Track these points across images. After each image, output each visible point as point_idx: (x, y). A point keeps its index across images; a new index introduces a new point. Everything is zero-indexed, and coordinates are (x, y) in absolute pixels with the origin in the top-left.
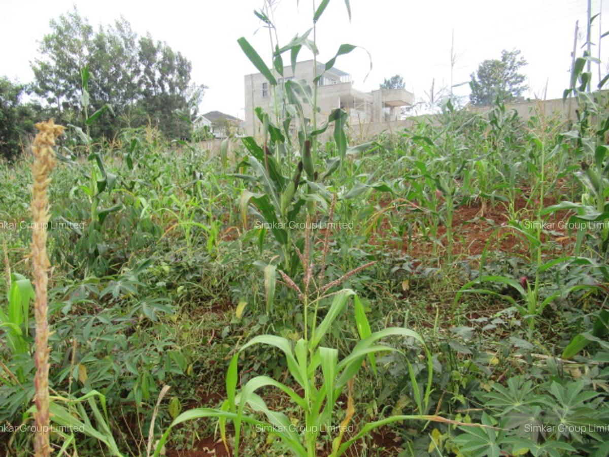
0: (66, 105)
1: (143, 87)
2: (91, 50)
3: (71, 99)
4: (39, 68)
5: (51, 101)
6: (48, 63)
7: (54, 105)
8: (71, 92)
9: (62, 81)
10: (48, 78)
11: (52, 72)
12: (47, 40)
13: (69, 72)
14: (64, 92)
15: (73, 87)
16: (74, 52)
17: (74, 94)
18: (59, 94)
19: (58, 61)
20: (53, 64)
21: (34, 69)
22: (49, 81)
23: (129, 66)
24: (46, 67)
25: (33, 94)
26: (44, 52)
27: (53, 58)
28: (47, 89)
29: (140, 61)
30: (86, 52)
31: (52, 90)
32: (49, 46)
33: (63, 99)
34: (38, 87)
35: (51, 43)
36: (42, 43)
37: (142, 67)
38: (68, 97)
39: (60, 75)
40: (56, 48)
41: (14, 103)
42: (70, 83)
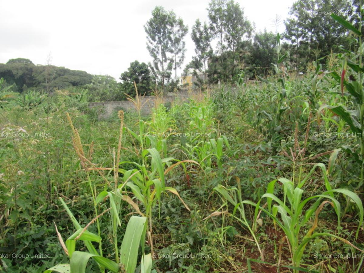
0: (301, 43)
1: (354, 22)
2: (319, 6)
3: (305, 39)
4: (288, 23)
5: (293, 41)
6: (294, 19)
7: (295, 44)
8: (305, 34)
9: (300, 29)
10: (293, 28)
11: (295, 24)
12: (294, 6)
13: (305, 22)
14: (301, 34)
15: (307, 31)
16: (309, 9)
17: (307, 35)
18: (298, 36)
19: (299, 17)
20: (296, 19)
21: (286, 24)
22: (293, 30)
23: (344, 10)
24: (292, 22)
25: (284, 39)
26: (292, 13)
27: (297, 16)
28: (292, 35)
29: (353, 4)
30: (316, 7)
31: (294, 35)
32: (295, 9)
33: (300, 39)
34: (287, 34)
35: (297, 7)
36: (291, 8)
37: (355, 8)
38: (303, 38)
39: (300, 25)
40: (299, 9)
41: (274, 46)
42: (305, 29)
